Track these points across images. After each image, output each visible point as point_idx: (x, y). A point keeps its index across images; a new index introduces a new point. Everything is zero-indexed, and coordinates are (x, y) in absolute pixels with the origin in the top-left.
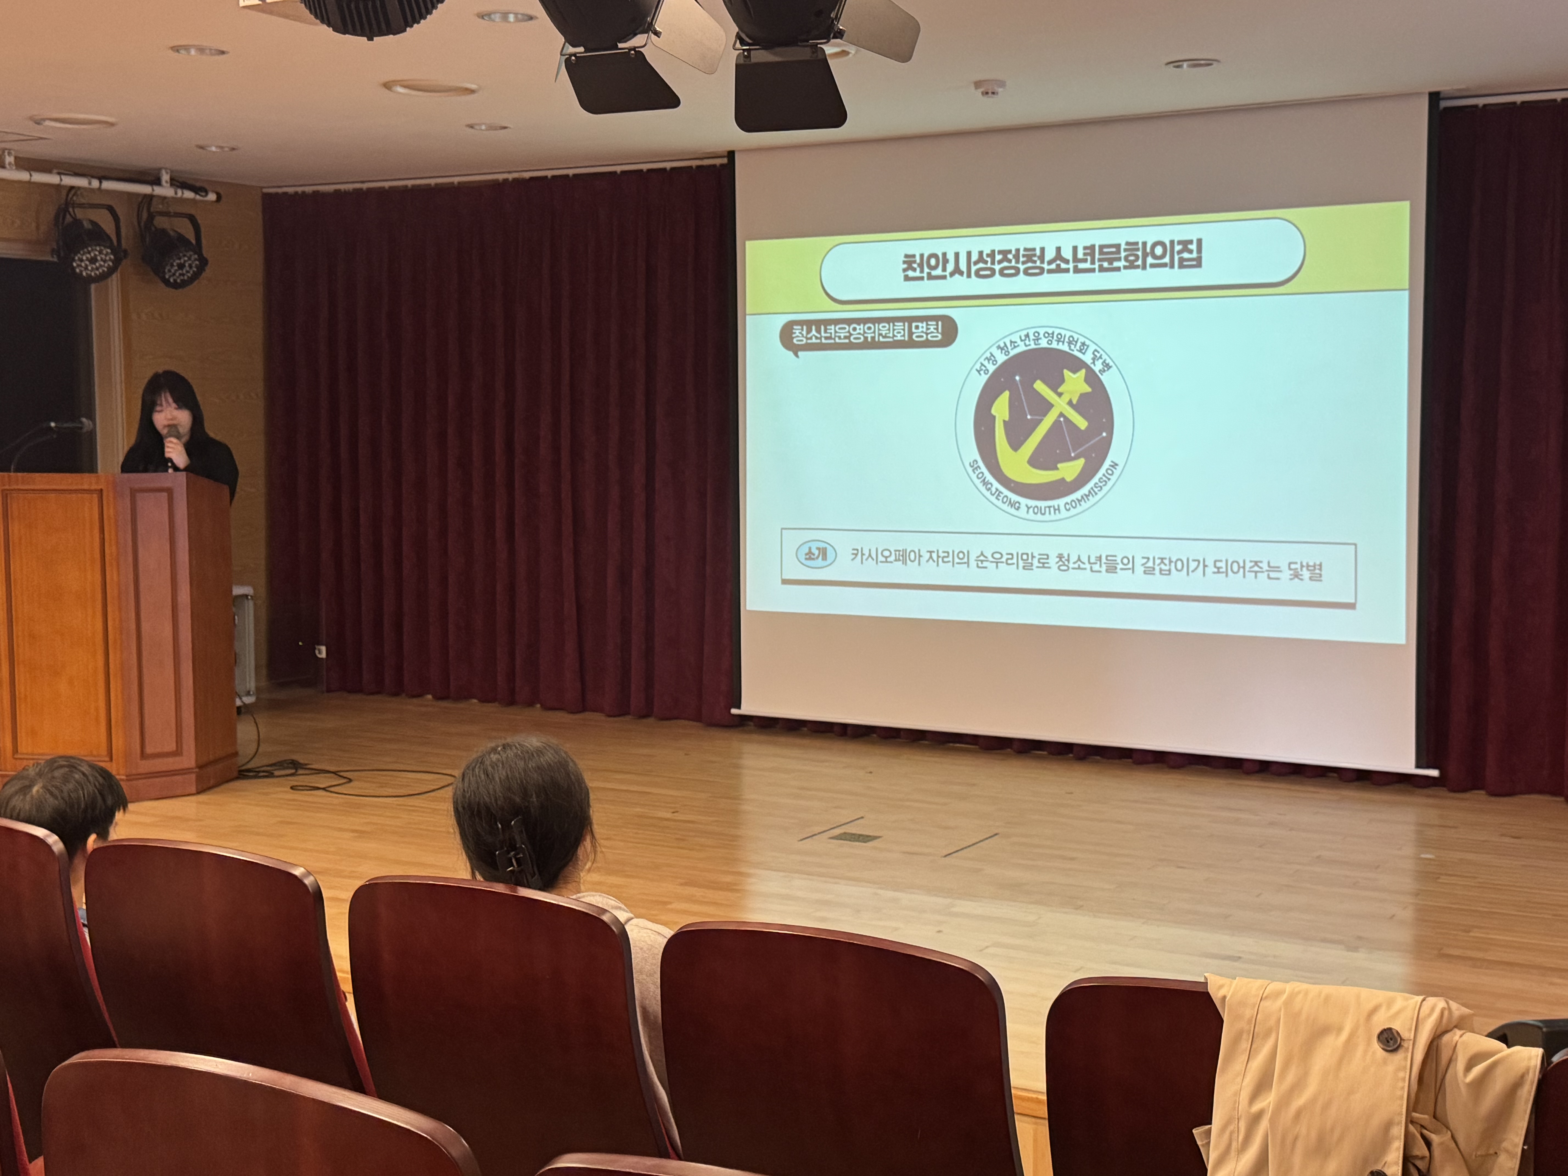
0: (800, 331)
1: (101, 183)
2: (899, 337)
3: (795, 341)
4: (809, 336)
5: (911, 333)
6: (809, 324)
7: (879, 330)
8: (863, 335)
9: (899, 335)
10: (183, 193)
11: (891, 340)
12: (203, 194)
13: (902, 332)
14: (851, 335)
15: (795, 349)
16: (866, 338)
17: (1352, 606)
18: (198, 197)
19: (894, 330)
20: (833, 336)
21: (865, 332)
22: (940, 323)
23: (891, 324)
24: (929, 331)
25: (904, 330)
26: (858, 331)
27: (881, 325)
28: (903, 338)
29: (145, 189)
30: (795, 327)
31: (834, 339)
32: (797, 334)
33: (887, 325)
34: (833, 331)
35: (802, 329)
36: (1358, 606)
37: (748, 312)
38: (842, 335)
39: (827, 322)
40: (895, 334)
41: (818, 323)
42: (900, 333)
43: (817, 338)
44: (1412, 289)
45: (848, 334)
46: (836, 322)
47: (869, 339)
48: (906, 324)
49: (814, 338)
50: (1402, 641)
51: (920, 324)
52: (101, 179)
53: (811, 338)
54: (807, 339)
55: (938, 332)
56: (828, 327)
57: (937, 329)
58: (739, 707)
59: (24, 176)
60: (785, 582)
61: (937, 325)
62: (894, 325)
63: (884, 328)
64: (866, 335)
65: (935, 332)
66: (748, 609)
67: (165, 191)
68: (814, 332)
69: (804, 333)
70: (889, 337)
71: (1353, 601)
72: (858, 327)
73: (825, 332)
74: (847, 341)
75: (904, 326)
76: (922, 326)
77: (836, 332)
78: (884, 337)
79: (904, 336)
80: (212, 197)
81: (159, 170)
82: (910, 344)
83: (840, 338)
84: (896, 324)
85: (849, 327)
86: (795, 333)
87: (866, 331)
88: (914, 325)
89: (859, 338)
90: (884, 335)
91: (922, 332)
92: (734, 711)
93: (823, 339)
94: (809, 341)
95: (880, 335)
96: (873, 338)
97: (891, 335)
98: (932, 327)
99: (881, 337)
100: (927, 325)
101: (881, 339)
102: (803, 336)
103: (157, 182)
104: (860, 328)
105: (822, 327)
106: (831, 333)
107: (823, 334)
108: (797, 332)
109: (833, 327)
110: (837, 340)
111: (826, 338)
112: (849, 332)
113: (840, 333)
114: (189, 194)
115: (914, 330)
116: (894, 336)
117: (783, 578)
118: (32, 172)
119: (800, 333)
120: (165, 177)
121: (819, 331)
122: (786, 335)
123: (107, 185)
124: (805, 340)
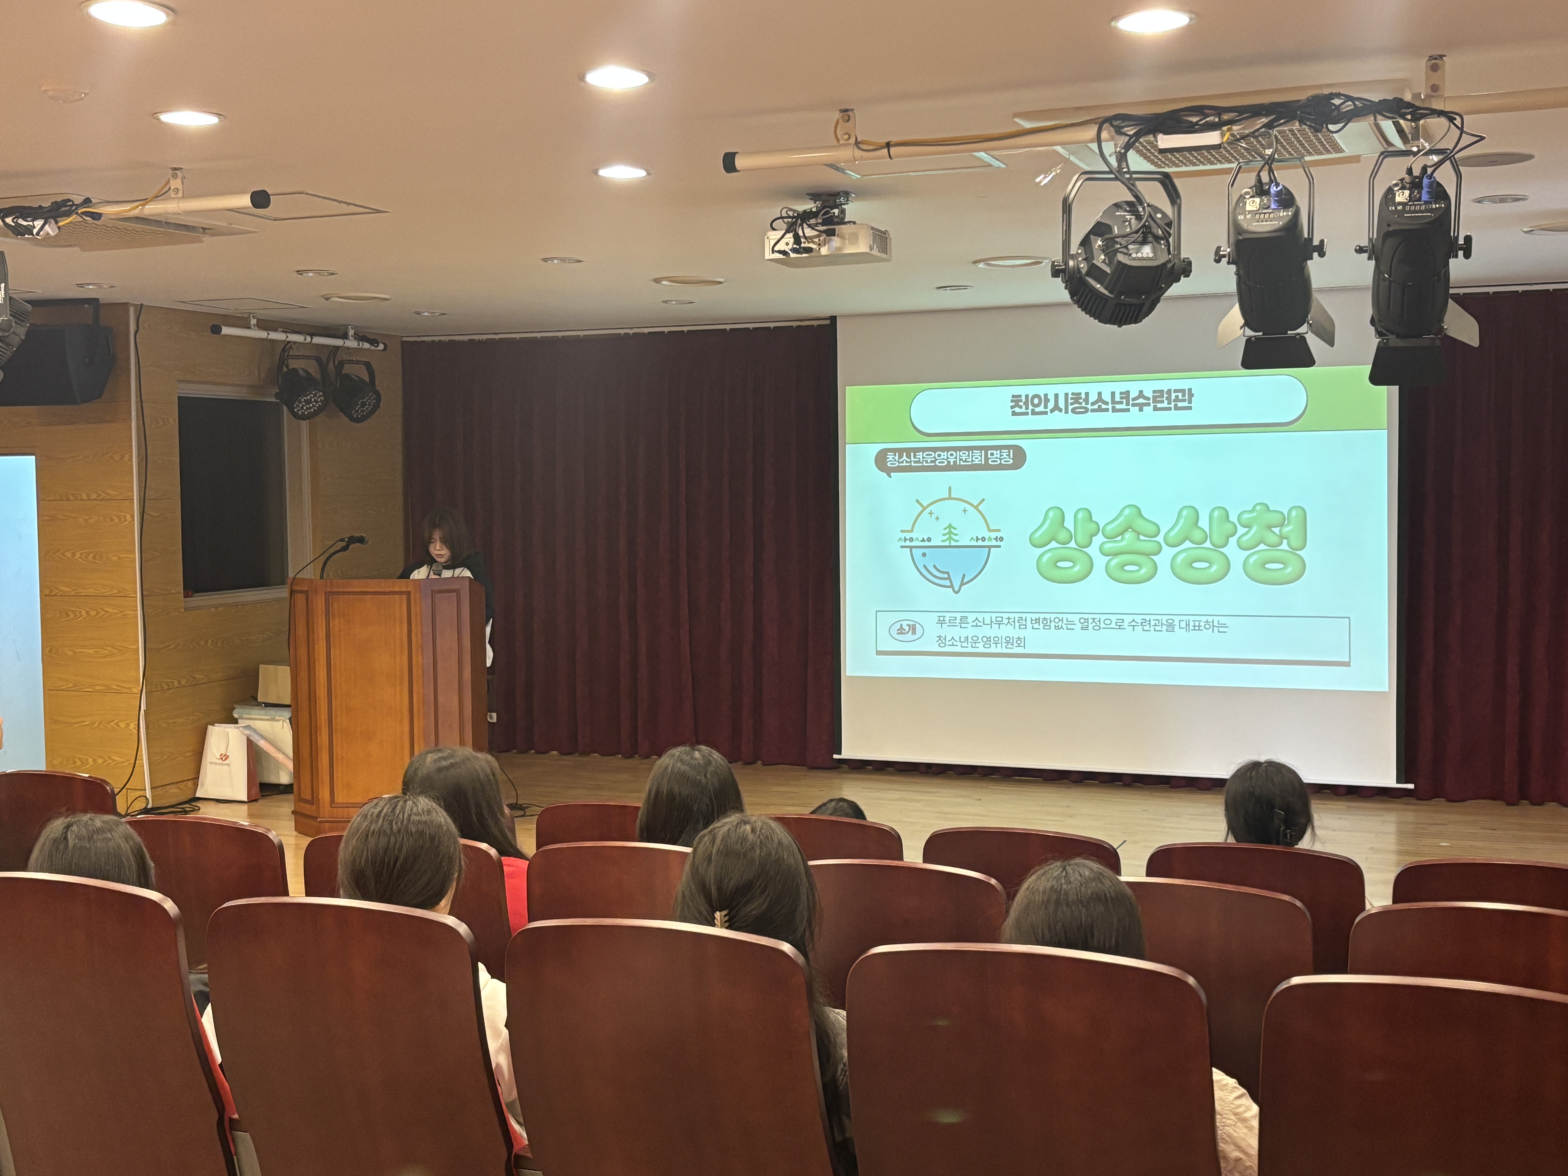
0: (893, 456)
1: (312, 338)
2: (977, 462)
3: (888, 464)
4: (900, 460)
5: (987, 459)
6: (900, 451)
7: (960, 456)
8: (946, 460)
9: (977, 460)
10: (363, 345)
11: (971, 463)
12: (376, 345)
13: (980, 458)
14: (936, 459)
15: (888, 471)
16: (949, 462)
17: (1347, 664)
18: (372, 348)
19: (972, 456)
20: (921, 461)
21: (948, 458)
22: (1011, 451)
23: (971, 452)
24: (1001, 457)
25: (981, 456)
26: (942, 457)
27: (961, 453)
28: (980, 462)
29: (338, 342)
30: (888, 454)
31: (922, 463)
32: (891, 459)
33: (967, 453)
34: (921, 457)
35: (895, 455)
36: (1352, 664)
37: (847, 441)
38: (929, 461)
39: (916, 450)
40: (974, 459)
41: (908, 451)
42: (977, 458)
43: (907, 462)
44: (1389, 429)
45: (934, 459)
46: (924, 450)
47: (952, 464)
48: (983, 452)
49: (905, 462)
50: (1387, 690)
51: (995, 452)
52: (312, 335)
53: (902, 462)
54: (899, 463)
55: (1010, 458)
56: (917, 454)
57: (1009, 455)
58: (840, 753)
59: (263, 334)
60: (879, 653)
61: (1009, 452)
62: (973, 453)
63: (964, 455)
64: (948, 460)
65: (1007, 458)
66: (847, 674)
67: (352, 343)
68: (905, 457)
69: (897, 458)
70: (969, 462)
71: (1347, 660)
72: (942, 454)
73: (915, 457)
74: (933, 464)
75: (981, 453)
76: (997, 453)
77: (923, 458)
78: (965, 461)
79: (981, 460)
80: (381, 347)
81: (346, 326)
82: (986, 467)
83: (927, 462)
84: (974, 451)
85: (935, 454)
86: (889, 458)
87: (949, 456)
88: (989, 452)
89: (944, 462)
90: (964, 460)
91: (997, 458)
92: (836, 756)
93: (913, 462)
94: (900, 465)
95: (961, 460)
96: (955, 462)
97: (970, 460)
98: (1005, 454)
99: (961, 462)
100: (1001, 452)
101: (962, 463)
102: (895, 461)
103: (345, 336)
104: (944, 455)
105: (912, 454)
106: (919, 458)
107: (912, 459)
108: (891, 457)
109: (921, 453)
110: (925, 464)
111: (915, 462)
112: (934, 457)
113: (927, 459)
114: (367, 345)
115: (989, 456)
116: (973, 461)
117: (878, 650)
118: (269, 332)
119: (893, 458)
120: (351, 332)
121: (909, 456)
122: (881, 461)
123: (317, 340)
124: (897, 463)
